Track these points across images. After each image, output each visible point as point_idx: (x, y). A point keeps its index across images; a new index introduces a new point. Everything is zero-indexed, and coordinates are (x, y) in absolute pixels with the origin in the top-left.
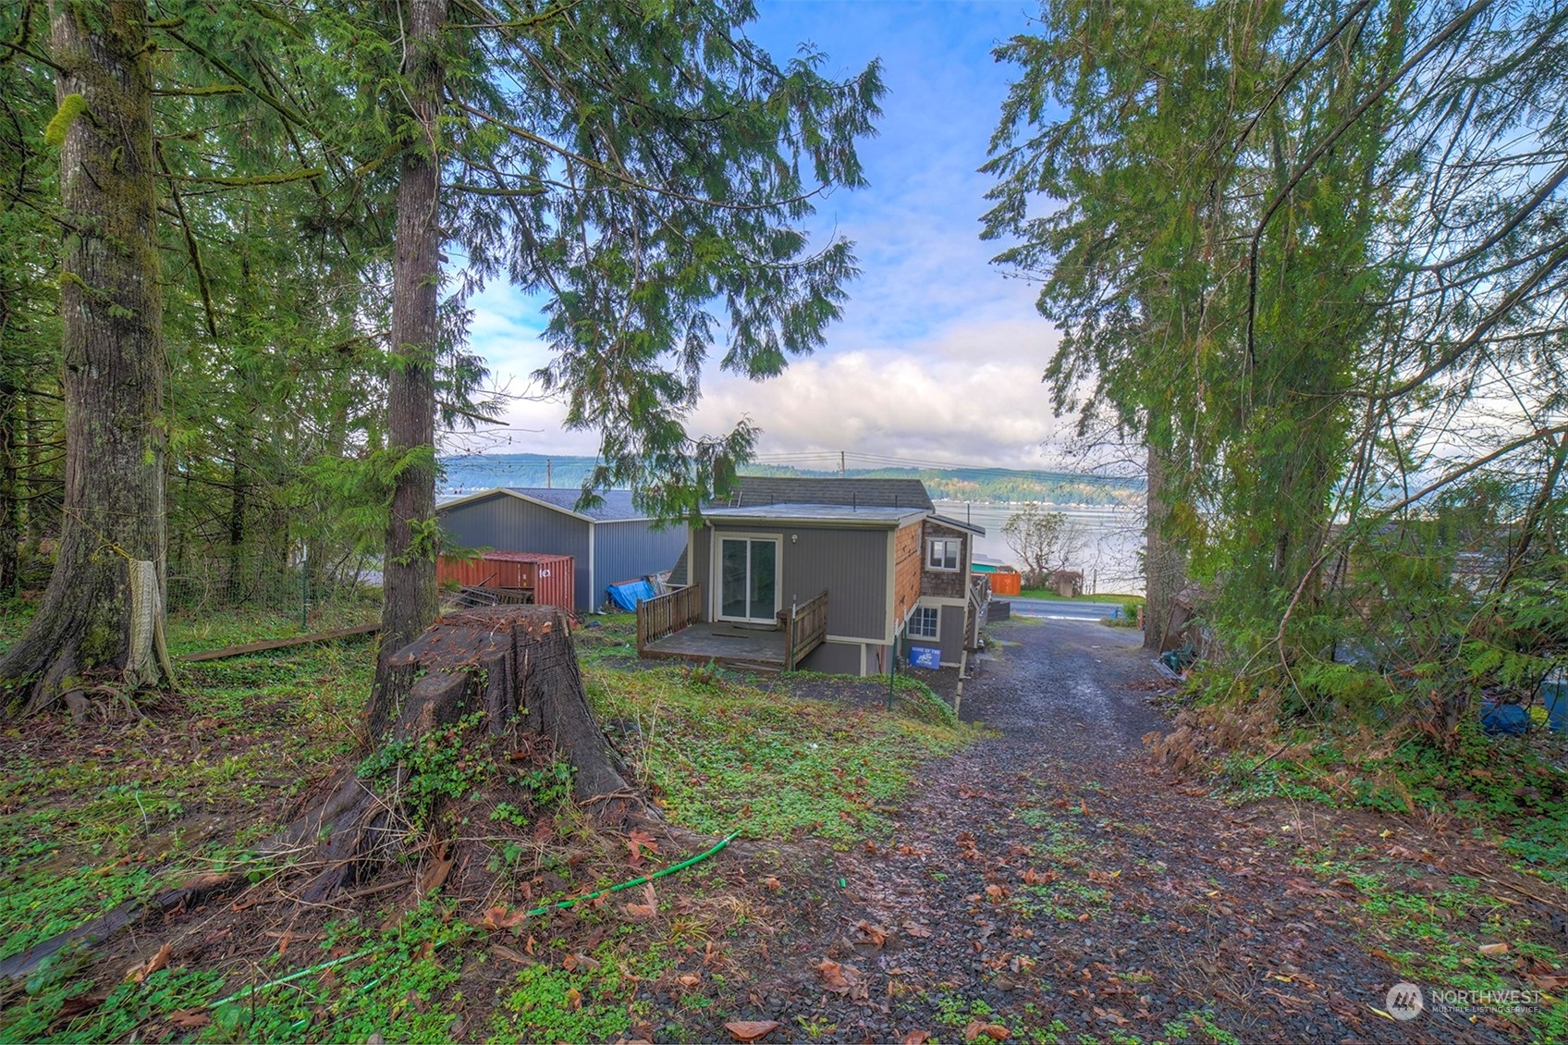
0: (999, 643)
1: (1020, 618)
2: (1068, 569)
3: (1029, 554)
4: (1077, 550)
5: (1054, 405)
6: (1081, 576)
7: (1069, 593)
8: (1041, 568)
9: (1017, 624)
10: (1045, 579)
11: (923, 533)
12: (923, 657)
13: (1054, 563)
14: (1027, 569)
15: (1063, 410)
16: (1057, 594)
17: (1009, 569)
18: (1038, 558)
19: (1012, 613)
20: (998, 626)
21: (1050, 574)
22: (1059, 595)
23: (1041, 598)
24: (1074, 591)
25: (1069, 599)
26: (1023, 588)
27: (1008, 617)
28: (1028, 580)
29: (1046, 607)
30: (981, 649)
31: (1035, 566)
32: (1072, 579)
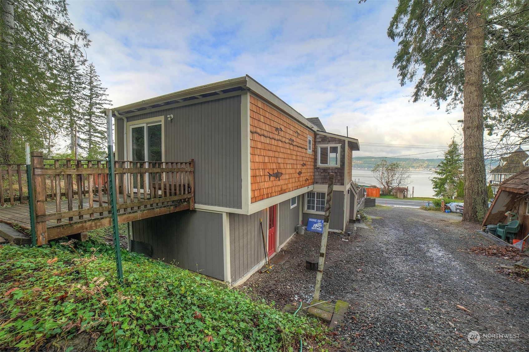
0: (370, 217)
1: (380, 206)
2: (401, 186)
3: (383, 181)
4: (405, 179)
5: (401, 77)
6: (407, 190)
7: (402, 197)
8: (389, 186)
9: (379, 209)
10: (390, 191)
11: (315, 142)
12: (316, 225)
13: (395, 184)
14: (383, 187)
15: (406, 80)
16: (396, 197)
17: (375, 187)
18: (387, 183)
19: (376, 204)
20: (369, 209)
21: (393, 189)
22: (397, 198)
23: (389, 198)
24: (404, 196)
25: (402, 199)
26: (381, 195)
27: (374, 206)
28: (383, 191)
29: (392, 202)
30: (358, 221)
31: (386, 186)
32: (403, 191)
